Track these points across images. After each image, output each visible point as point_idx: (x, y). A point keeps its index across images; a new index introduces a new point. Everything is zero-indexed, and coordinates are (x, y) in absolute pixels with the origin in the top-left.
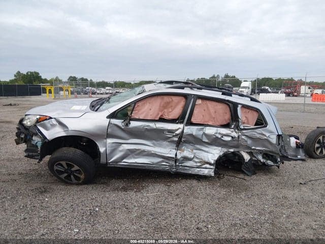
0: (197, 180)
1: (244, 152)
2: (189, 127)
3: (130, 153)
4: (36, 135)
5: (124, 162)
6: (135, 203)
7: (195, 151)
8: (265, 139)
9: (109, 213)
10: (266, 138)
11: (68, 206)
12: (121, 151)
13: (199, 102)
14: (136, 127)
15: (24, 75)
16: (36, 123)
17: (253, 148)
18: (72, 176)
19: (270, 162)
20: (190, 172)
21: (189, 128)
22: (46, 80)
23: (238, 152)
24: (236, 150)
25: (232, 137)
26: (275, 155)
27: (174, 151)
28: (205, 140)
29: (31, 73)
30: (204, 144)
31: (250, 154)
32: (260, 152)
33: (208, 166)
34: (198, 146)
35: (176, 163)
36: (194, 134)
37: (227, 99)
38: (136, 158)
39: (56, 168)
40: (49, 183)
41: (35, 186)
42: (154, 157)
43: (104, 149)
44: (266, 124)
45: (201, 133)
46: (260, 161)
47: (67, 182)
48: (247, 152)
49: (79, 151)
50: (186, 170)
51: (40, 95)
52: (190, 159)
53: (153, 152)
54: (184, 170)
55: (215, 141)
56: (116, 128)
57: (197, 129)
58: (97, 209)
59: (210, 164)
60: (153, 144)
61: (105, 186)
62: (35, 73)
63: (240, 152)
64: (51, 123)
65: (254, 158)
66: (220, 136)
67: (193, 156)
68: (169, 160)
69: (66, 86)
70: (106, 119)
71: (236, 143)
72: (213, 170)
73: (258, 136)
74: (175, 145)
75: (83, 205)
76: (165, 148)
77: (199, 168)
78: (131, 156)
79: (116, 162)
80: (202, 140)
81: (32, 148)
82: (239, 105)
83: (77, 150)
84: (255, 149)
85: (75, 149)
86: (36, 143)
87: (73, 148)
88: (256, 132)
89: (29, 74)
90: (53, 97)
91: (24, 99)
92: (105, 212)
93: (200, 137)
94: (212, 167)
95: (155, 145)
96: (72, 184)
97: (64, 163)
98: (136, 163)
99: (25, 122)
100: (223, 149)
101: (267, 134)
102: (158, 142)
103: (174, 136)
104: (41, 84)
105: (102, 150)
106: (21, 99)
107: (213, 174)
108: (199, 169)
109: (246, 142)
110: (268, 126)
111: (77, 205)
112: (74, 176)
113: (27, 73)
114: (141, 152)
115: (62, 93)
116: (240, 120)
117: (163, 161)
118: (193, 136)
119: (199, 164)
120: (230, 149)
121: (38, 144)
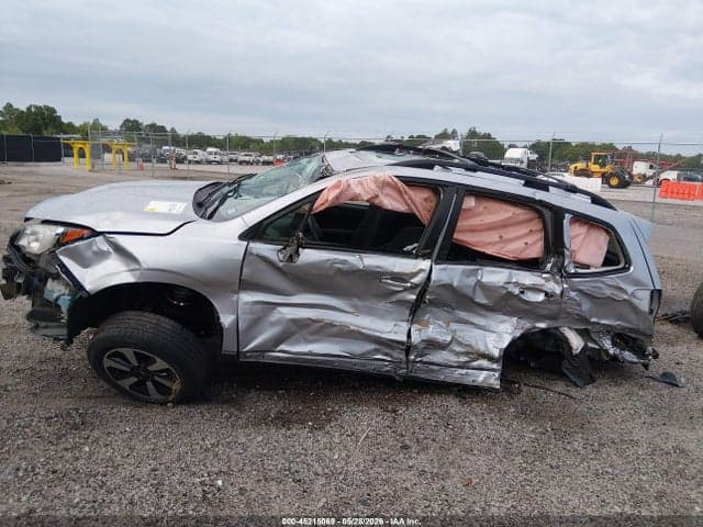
0: (456, 396)
1: (570, 328)
2: (443, 266)
3: (297, 329)
4: (56, 277)
5: (279, 351)
6: (316, 465)
7: (454, 326)
8: (625, 300)
9: (254, 495)
10: (626, 297)
11: (146, 470)
12: (273, 324)
13: (470, 202)
14: (312, 265)
15: (23, 112)
16: (55, 246)
17: (593, 320)
18: (149, 384)
19: (628, 356)
20: (442, 377)
21: (445, 269)
22: (70, 125)
23: (557, 328)
24: (554, 324)
25: (547, 294)
26: (641, 338)
27: (405, 326)
28: (481, 299)
29: (36, 107)
30: (477, 309)
31: (584, 334)
32: (608, 330)
33: (485, 363)
34: (462, 314)
35: (407, 354)
36: (455, 284)
37: (537, 198)
38: (311, 342)
39: (107, 363)
40: (89, 398)
41: (54, 407)
42: (356, 339)
43: (233, 317)
44: (628, 262)
45: (471, 281)
46: (606, 351)
47: (137, 396)
48: (576, 330)
49: (167, 323)
50: (432, 371)
51: (60, 160)
52: (442, 346)
53: (352, 328)
54: (427, 372)
55: (505, 303)
56: (262, 266)
57: (464, 271)
58: (220, 483)
59: (490, 358)
60: (354, 306)
61: (232, 410)
62: (47, 108)
63: (561, 329)
64: (95, 248)
65: (590, 345)
66: (517, 291)
67: (449, 339)
68: (393, 348)
69: (117, 142)
70: (238, 241)
71: (554, 307)
72: (497, 375)
73: (608, 292)
74: (408, 312)
75: (183, 470)
76: (382, 317)
77: (462, 368)
78: (297, 336)
79: (261, 350)
80: (472, 300)
81: (47, 309)
82: (567, 215)
83: (162, 318)
84: (598, 324)
85: (158, 316)
86: (57, 299)
87: (152, 315)
88: (603, 282)
89: (33, 110)
90: (88, 167)
91: (22, 169)
92: (242, 491)
93: (469, 292)
94: (495, 366)
95: (358, 311)
96: (149, 403)
97: (129, 352)
98: (310, 353)
99: (23, 242)
100: (523, 322)
101: (630, 289)
102: (367, 303)
103: (406, 289)
104: (62, 136)
105: (226, 320)
106: (16, 169)
107: (497, 384)
108: (464, 371)
109: (579, 305)
110: (632, 268)
111: (167, 468)
112: (156, 384)
113: (29, 109)
114: (322, 327)
115: (108, 157)
116: (567, 252)
117: (377, 351)
118: (454, 288)
119: (463, 359)
120: (539, 321)
121: (60, 302)
